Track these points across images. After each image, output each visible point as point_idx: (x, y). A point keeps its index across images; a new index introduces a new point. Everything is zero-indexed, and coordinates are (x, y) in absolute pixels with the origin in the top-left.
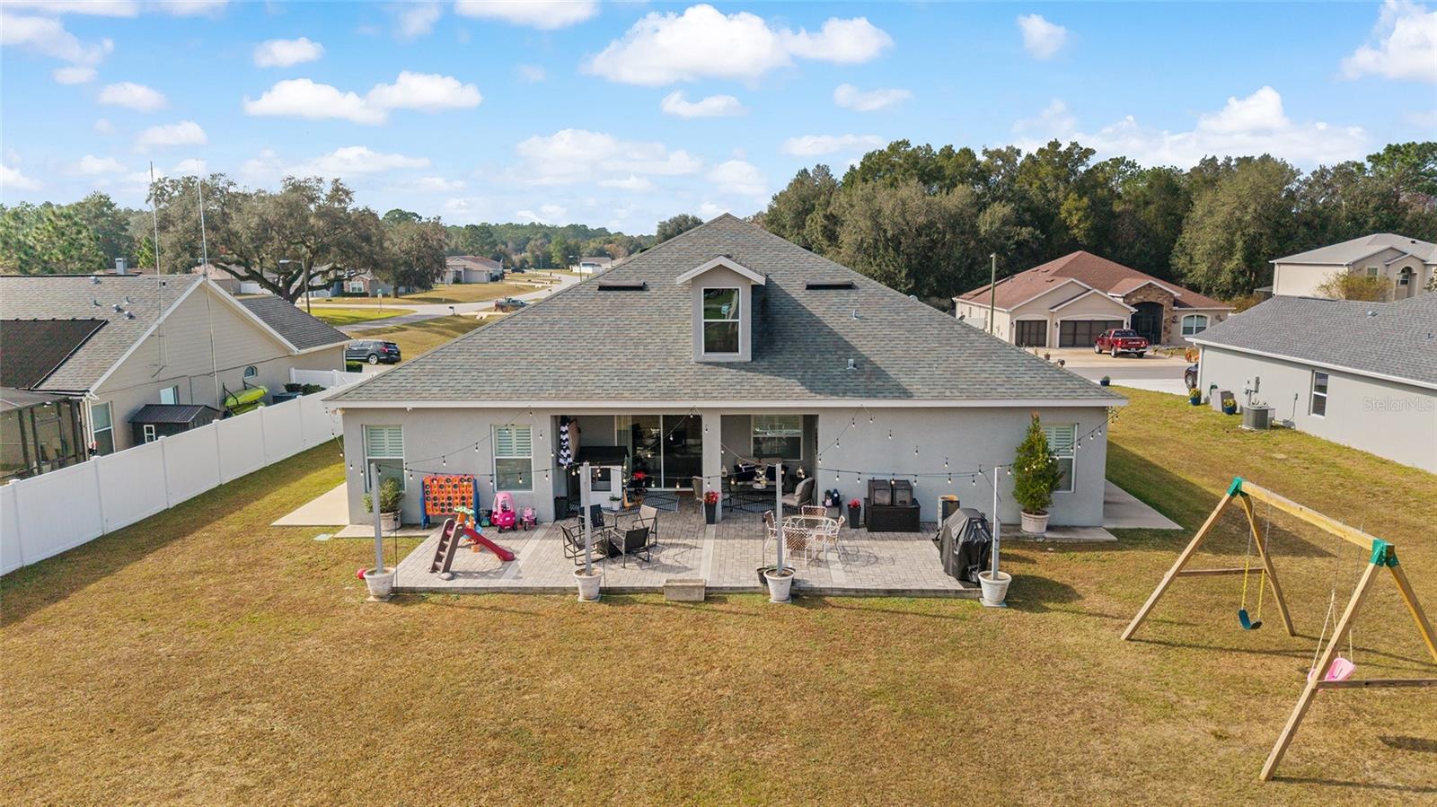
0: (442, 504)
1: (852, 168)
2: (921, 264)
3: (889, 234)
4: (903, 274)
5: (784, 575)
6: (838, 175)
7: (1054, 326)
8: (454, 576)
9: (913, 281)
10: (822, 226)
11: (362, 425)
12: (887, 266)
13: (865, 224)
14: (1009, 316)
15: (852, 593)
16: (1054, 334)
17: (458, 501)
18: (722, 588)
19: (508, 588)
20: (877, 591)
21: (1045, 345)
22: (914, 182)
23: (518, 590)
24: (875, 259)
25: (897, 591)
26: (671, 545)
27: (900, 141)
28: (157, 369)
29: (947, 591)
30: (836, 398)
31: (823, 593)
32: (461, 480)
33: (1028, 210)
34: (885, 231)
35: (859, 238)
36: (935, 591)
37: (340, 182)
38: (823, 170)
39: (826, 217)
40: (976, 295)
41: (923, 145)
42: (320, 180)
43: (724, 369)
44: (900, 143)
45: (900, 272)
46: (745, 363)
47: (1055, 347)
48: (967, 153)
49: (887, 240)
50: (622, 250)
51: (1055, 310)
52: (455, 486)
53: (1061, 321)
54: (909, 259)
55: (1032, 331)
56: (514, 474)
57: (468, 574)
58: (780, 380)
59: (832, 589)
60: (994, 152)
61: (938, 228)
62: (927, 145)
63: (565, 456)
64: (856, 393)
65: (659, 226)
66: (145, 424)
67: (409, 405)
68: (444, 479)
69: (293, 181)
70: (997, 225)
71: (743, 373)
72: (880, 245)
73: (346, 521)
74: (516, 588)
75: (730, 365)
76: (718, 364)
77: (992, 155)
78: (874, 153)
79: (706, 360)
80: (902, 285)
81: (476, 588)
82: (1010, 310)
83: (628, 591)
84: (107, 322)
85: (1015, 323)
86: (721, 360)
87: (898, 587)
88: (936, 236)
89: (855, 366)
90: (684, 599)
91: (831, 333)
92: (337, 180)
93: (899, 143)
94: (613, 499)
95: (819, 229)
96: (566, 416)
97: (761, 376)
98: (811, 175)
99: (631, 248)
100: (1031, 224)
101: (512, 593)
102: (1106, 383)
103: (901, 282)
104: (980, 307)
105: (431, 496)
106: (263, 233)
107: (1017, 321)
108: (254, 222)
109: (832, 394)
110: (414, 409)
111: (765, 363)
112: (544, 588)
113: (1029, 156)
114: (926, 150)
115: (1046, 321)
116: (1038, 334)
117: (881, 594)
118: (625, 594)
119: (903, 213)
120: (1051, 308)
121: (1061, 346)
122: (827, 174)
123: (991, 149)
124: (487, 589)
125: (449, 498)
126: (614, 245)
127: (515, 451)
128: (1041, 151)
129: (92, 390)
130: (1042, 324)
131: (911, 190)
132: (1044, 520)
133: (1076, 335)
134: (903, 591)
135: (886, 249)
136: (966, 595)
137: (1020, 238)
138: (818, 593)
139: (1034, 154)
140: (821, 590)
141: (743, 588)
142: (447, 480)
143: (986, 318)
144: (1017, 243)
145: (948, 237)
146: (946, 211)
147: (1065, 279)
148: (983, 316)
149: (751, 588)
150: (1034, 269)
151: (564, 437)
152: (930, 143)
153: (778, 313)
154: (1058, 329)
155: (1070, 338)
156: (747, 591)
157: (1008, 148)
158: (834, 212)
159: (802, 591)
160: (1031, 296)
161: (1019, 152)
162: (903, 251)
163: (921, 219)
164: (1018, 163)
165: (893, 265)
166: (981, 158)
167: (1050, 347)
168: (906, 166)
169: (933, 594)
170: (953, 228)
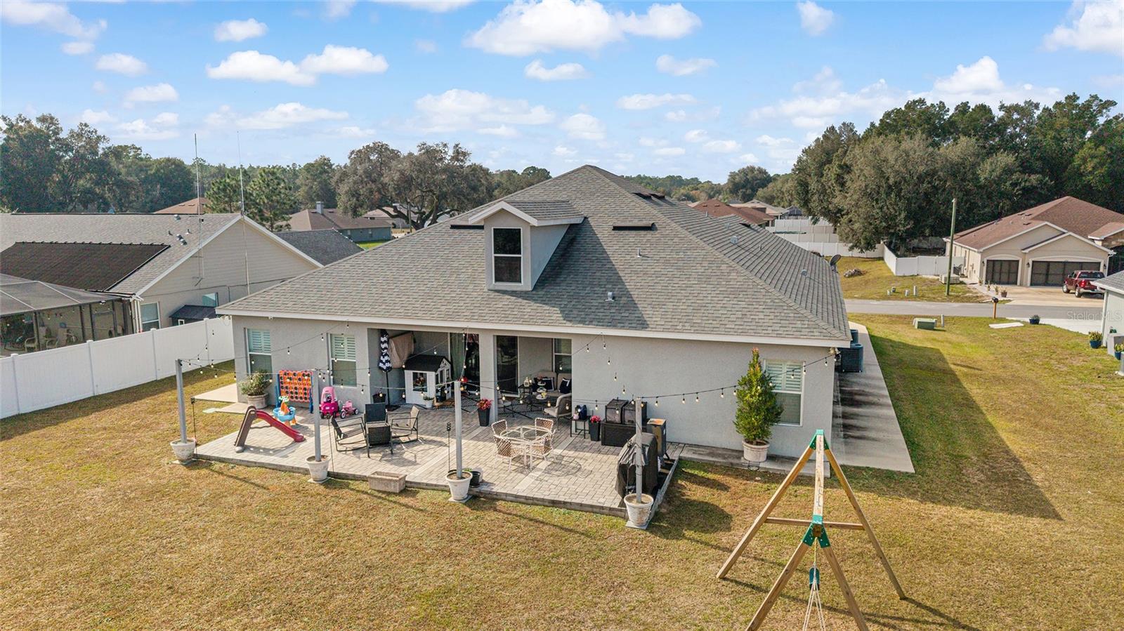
0: (292, 393)
1: (872, 125)
2: (920, 207)
3: (891, 181)
4: (903, 216)
5: (462, 478)
6: (860, 130)
7: (1026, 266)
8: (245, 448)
9: (912, 222)
10: (835, 174)
11: (245, 328)
12: (888, 209)
13: (868, 171)
14: (979, 255)
15: (523, 500)
16: (1025, 273)
17: (301, 391)
18: (419, 483)
19: (269, 464)
20: (543, 500)
21: (1015, 283)
22: (919, 135)
23: (275, 467)
24: (877, 203)
25: (559, 502)
26: (426, 442)
27: (916, 99)
28: (198, 280)
29: (602, 508)
30: (582, 325)
31: (498, 497)
32: (303, 375)
33: (1040, 158)
34: (888, 179)
35: (864, 185)
36: (592, 506)
37: (460, 146)
38: (848, 127)
39: (840, 167)
40: (961, 236)
41: (936, 102)
42: (445, 145)
43: (507, 297)
44: (917, 101)
45: (900, 214)
46: (526, 292)
47: (1026, 286)
48: (983, 109)
49: (889, 187)
50: (703, 196)
51: (1027, 251)
52: (300, 379)
53: (1033, 262)
54: (909, 203)
55: (1003, 270)
56: (341, 373)
57: (257, 450)
58: (546, 307)
59: (506, 495)
60: (1010, 107)
61: (939, 176)
62: (941, 102)
63: (384, 361)
64: (600, 322)
65: (730, 176)
66: (179, 318)
67: (271, 315)
68: (292, 373)
69: (425, 146)
70: (998, 171)
71: (520, 300)
72: (882, 190)
73: (235, 399)
74: (274, 465)
75: (513, 293)
76: (505, 292)
77: (1009, 110)
78: (893, 111)
79: (497, 288)
80: (900, 226)
81: (248, 462)
82: (981, 250)
83: (350, 477)
84: (170, 246)
85: (985, 262)
86: (508, 289)
87: (562, 499)
88: (937, 182)
89: (614, 298)
90: (383, 489)
91: (613, 269)
92: (457, 145)
93: (915, 102)
94: (427, 399)
95: (833, 177)
96: (385, 330)
97: (532, 303)
98: (838, 131)
99: (712, 193)
100: (1042, 172)
101: (270, 469)
102: (1035, 321)
103: (901, 223)
104: (962, 247)
105: (284, 386)
106: (407, 183)
107: (988, 261)
108: (396, 176)
109: (580, 322)
110: (274, 318)
111: (541, 293)
112: (293, 467)
113: (1046, 110)
114: (939, 107)
115: (1018, 261)
116: (1009, 273)
117: (547, 504)
118: (348, 479)
119: (905, 165)
120: (1023, 250)
121: (1032, 284)
122: (852, 130)
123: (1007, 104)
124: (255, 463)
125: (296, 388)
126: (698, 191)
127: (346, 354)
128: (1058, 104)
129: (138, 294)
130: (1014, 264)
131: (915, 145)
132: (763, 451)
133: (1046, 275)
134: (565, 503)
135: (888, 194)
136: (619, 513)
137: (1027, 184)
138: (495, 496)
139: (1051, 107)
140: (497, 494)
141: (436, 485)
142: (294, 374)
143: (965, 257)
144: (1023, 189)
145: (948, 184)
146: (947, 160)
147: (1041, 222)
148: (963, 255)
149: (442, 486)
150: (1021, 213)
151: (383, 346)
152: (943, 101)
153: (578, 250)
154: (1030, 269)
155: (1042, 278)
156: (439, 488)
157: (1026, 102)
158: (848, 163)
159: (482, 493)
160: (1004, 237)
161: (1037, 106)
162: (903, 196)
163: (922, 169)
164: (1035, 116)
165: (894, 209)
166: (998, 114)
167: (1021, 285)
168: (919, 122)
169: (590, 509)
170: (954, 175)
